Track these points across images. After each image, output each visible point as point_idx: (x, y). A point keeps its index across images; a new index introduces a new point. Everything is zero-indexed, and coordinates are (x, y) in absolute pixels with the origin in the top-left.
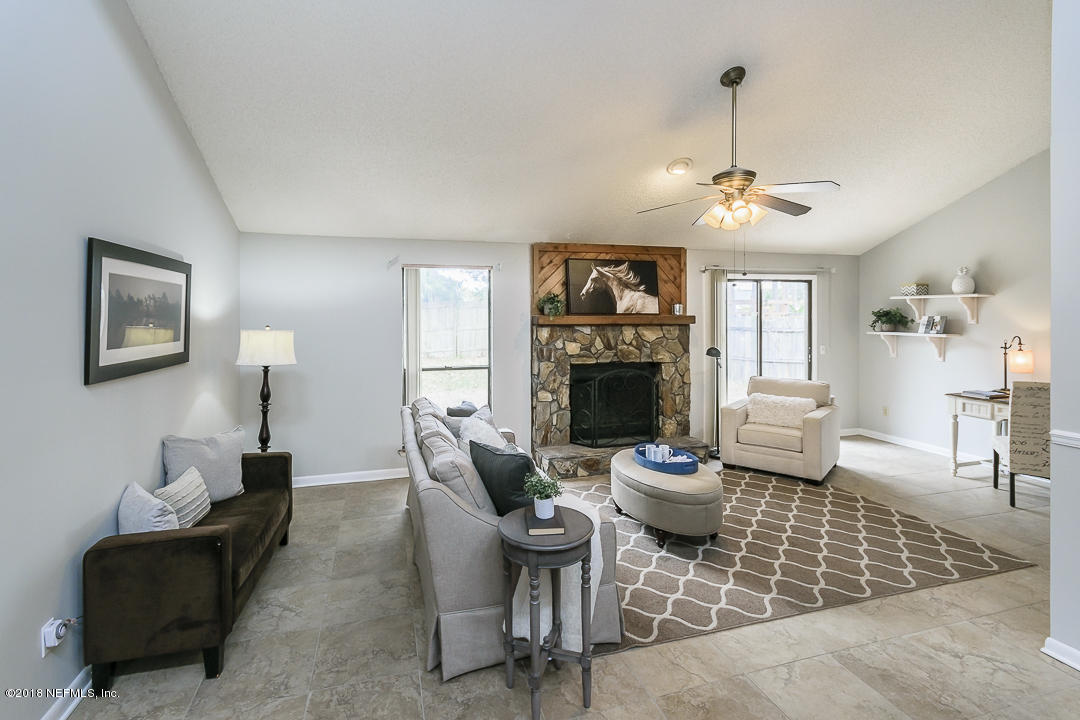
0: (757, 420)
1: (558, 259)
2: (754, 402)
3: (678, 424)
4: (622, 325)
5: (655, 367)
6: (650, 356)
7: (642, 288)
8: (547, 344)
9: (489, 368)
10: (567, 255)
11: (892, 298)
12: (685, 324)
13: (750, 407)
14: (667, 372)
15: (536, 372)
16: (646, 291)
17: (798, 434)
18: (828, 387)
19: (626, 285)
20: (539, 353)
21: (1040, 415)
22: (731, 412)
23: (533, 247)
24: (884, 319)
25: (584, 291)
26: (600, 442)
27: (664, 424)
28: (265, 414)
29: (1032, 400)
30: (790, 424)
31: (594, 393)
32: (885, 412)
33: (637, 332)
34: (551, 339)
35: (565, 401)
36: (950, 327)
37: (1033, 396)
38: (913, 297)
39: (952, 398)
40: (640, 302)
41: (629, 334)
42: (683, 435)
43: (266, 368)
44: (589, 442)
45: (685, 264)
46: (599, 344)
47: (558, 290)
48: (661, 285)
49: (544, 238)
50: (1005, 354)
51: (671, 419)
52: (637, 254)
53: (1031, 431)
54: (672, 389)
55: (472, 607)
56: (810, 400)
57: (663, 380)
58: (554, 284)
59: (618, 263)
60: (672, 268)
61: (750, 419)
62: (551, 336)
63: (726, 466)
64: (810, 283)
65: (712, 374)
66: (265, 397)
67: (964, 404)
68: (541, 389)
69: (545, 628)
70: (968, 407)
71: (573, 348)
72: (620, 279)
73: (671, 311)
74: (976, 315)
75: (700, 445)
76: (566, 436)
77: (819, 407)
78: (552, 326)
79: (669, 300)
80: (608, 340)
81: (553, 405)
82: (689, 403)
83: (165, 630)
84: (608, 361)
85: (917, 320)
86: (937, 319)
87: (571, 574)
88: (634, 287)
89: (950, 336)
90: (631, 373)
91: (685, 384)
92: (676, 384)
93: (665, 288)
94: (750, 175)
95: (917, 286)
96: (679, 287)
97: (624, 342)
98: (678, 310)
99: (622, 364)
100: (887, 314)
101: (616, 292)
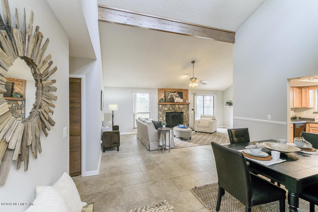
1: (163, 91)
2: (201, 119)
3: (187, 124)
4: (176, 104)
5: (182, 113)
6: (181, 111)
7: (180, 97)
9: (150, 113)
10: (165, 91)
11: (229, 99)
12: (188, 105)
14: (185, 114)
15: (159, 114)
17: (208, 125)
18: (215, 116)
19: (177, 97)
20: (160, 110)
22: (197, 121)
23: (158, 89)
24: (228, 104)
25: (168, 98)
28: (113, 119)
30: (207, 123)
31: (170, 118)
32: (228, 122)
33: (179, 106)
34: (162, 107)
35: (165, 119)
40: (179, 100)
41: (177, 106)
43: (113, 111)
45: (188, 92)
46: (171, 108)
47: (163, 97)
48: (183, 97)
49: (161, 87)
51: (185, 123)
52: (179, 91)
55: (153, 142)
56: (211, 119)
58: (163, 96)
59: (175, 92)
60: (186, 93)
61: (200, 123)
62: (162, 106)
63: (195, 131)
64: (214, 96)
66: (113, 116)
68: (160, 117)
69: (164, 143)
71: (166, 109)
72: (175, 95)
73: (185, 102)
77: (213, 120)
79: (185, 100)
80: (173, 107)
82: (189, 120)
83: (113, 144)
84: (173, 112)
87: (167, 134)
90: (177, 114)
91: (188, 116)
92: (186, 116)
94: (196, 79)
96: (187, 97)
97: (176, 108)
98: (187, 102)
99: (175, 112)
100: (228, 102)
101: (175, 98)
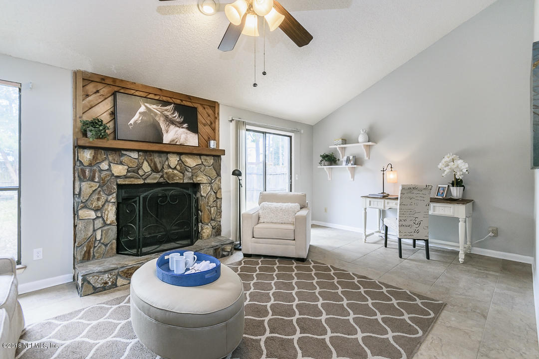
0: (265, 220)
1: (105, 90)
2: (263, 208)
3: (213, 228)
4: (168, 153)
5: (196, 186)
6: (191, 178)
7: (185, 125)
8: (90, 165)
9: (19, 190)
10: (116, 89)
11: (330, 147)
12: (217, 155)
13: (260, 212)
14: (204, 190)
15: (77, 192)
16: (188, 129)
17: (292, 227)
18: (305, 196)
19: (172, 122)
20: (81, 173)
21: (413, 203)
22: (249, 216)
23: (76, 74)
24: (326, 159)
25: (132, 122)
26: (144, 250)
27: (202, 229)
29: (410, 195)
30: (286, 222)
31: (139, 207)
32: (326, 210)
33: (180, 159)
34: (95, 160)
35: (111, 217)
36: (357, 161)
37: (410, 192)
38: (340, 146)
39: (364, 199)
40: (183, 136)
41: (173, 160)
42: (217, 236)
44: (134, 251)
45: (218, 114)
46: (146, 167)
47: (106, 118)
48: (200, 126)
49: (89, 68)
50: (383, 174)
51: (207, 224)
52: (182, 100)
53: (408, 213)
54: (208, 203)
57: (202, 196)
58: (101, 111)
59: (166, 104)
60: (209, 116)
61: (261, 220)
62: (95, 157)
63: (245, 255)
64: (291, 137)
65: (237, 191)
67: (370, 201)
68: (83, 208)
70: (372, 203)
71: (119, 170)
72: (166, 117)
73: (208, 145)
74: (369, 155)
75: (228, 242)
76: (112, 248)
77: (301, 208)
78: (96, 149)
79: (206, 138)
80: (155, 164)
81: (96, 222)
82: (220, 213)
84: (155, 181)
85: (341, 159)
86: (351, 158)
88: (180, 125)
89: (358, 166)
90: (173, 192)
91: (218, 199)
92: (211, 200)
93: (204, 129)
95: (342, 140)
96: (214, 130)
97: (169, 167)
98: (213, 144)
99: (167, 184)
100: (327, 156)
101: (163, 126)
